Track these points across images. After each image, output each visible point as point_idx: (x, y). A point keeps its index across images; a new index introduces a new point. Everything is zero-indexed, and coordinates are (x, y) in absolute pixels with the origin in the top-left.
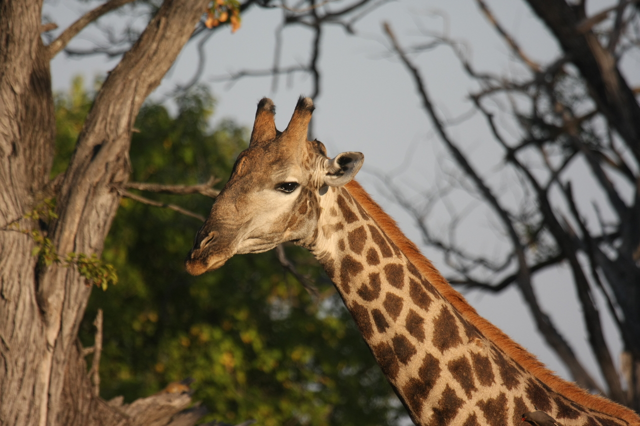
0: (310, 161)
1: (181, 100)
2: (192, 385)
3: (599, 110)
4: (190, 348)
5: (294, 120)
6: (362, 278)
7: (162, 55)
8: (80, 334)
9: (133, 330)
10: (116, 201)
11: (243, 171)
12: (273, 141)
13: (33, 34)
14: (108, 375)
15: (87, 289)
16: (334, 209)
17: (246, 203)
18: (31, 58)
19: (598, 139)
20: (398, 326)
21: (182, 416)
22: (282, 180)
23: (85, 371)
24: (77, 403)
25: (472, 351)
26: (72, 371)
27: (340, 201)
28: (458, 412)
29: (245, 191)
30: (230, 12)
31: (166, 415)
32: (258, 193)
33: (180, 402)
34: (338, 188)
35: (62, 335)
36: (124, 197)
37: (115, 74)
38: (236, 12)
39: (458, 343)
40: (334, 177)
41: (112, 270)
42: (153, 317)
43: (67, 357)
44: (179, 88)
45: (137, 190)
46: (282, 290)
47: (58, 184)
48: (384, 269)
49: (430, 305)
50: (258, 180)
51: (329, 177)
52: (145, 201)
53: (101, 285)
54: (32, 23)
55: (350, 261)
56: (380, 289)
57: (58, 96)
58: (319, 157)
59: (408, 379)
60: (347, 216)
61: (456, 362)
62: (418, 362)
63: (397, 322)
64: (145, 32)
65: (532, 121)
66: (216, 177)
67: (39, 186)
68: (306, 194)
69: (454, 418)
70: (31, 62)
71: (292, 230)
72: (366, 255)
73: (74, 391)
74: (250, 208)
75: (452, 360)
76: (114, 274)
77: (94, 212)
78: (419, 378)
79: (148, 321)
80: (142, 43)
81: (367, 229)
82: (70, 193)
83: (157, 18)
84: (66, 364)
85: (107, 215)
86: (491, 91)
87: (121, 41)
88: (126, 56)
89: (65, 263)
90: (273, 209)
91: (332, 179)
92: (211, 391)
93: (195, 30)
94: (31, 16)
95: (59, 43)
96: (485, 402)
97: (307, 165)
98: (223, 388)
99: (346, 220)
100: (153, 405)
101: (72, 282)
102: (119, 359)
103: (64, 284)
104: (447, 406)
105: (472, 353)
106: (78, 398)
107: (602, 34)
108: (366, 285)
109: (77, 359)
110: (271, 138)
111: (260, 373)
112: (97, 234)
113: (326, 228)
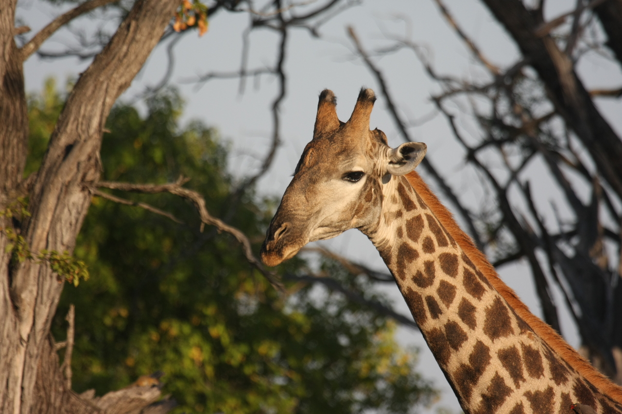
0: (373, 150)
1: (151, 101)
2: (162, 379)
3: (557, 112)
4: (159, 343)
5: (357, 111)
6: (418, 265)
7: (133, 57)
8: (52, 328)
9: (104, 325)
10: (87, 199)
11: (311, 162)
12: (338, 132)
13: (6, 37)
14: (80, 369)
15: (60, 285)
16: (394, 197)
17: (315, 194)
18: (5, 60)
19: (555, 140)
20: (451, 313)
21: (152, 409)
22: (348, 170)
23: (58, 365)
24: (50, 396)
25: (522, 343)
26: (44, 365)
27: (400, 189)
28: (505, 400)
29: (314, 182)
30: (197, 17)
31: (136, 407)
32: (326, 183)
33: (150, 395)
34: (398, 176)
35: (35, 330)
36: (95, 195)
37: (86, 76)
38: (204, 16)
39: (509, 333)
40: (397, 166)
41: (84, 266)
42: (124, 312)
43: (40, 351)
44: (149, 89)
45: (109, 188)
46: (249, 286)
47: (31, 183)
48: (439, 257)
49: (484, 295)
50: (325, 171)
51: (391, 165)
52: (116, 199)
53: (72, 281)
54: (6, 25)
55: (407, 248)
56: (434, 277)
57: (30, 97)
58: (382, 146)
59: (458, 365)
60: (406, 204)
61: (506, 352)
62: (469, 349)
63: (450, 308)
64: (116, 34)
65: (492, 122)
66: (185, 176)
67: (12, 185)
68: (371, 182)
69: (501, 405)
70: (4, 64)
71: (359, 217)
72: (422, 243)
73: (47, 384)
74: (319, 198)
75: (502, 348)
76: (85, 270)
77: (66, 210)
78: (469, 364)
79: (119, 316)
80: (113, 46)
81: (424, 218)
82: (42, 191)
83: (127, 21)
84: (39, 358)
85: (79, 213)
86: (452, 93)
87: (93, 44)
88: (97, 58)
89: (38, 260)
90: (340, 198)
91: (394, 168)
92: (180, 384)
93: (164, 33)
94: (5, 19)
95: (32, 46)
96: (533, 393)
97: (371, 154)
98: (192, 381)
99: (405, 208)
100: (124, 397)
101: (44, 279)
102: (90, 353)
103: (36, 280)
104: (495, 393)
105: (522, 344)
106: (50, 391)
107: (559, 38)
108: (421, 272)
109: (50, 353)
110: (335, 129)
111: (228, 366)
112: (69, 231)
113: (387, 215)
